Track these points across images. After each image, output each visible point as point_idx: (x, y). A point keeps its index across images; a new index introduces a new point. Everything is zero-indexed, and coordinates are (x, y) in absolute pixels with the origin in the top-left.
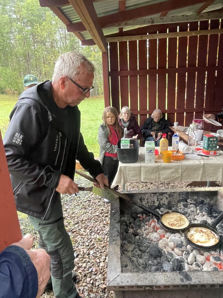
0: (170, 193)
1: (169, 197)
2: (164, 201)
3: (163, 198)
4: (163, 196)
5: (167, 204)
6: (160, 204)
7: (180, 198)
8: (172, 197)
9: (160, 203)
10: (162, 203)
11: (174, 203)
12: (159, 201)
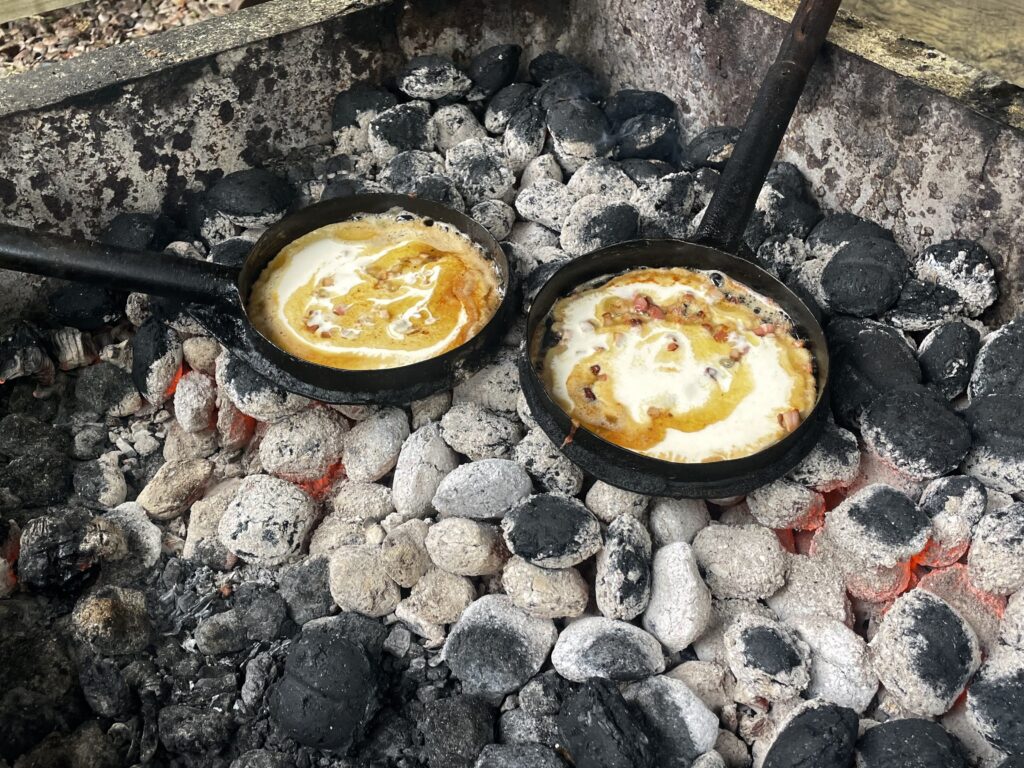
0: (239, 56)
1: (245, 96)
2: (210, 148)
3: (192, 124)
4: (186, 104)
5: (243, 166)
6: (183, 180)
7: (335, 75)
8: (270, 84)
9: (174, 181)
10: (199, 175)
11: (297, 140)
12: (165, 159)
